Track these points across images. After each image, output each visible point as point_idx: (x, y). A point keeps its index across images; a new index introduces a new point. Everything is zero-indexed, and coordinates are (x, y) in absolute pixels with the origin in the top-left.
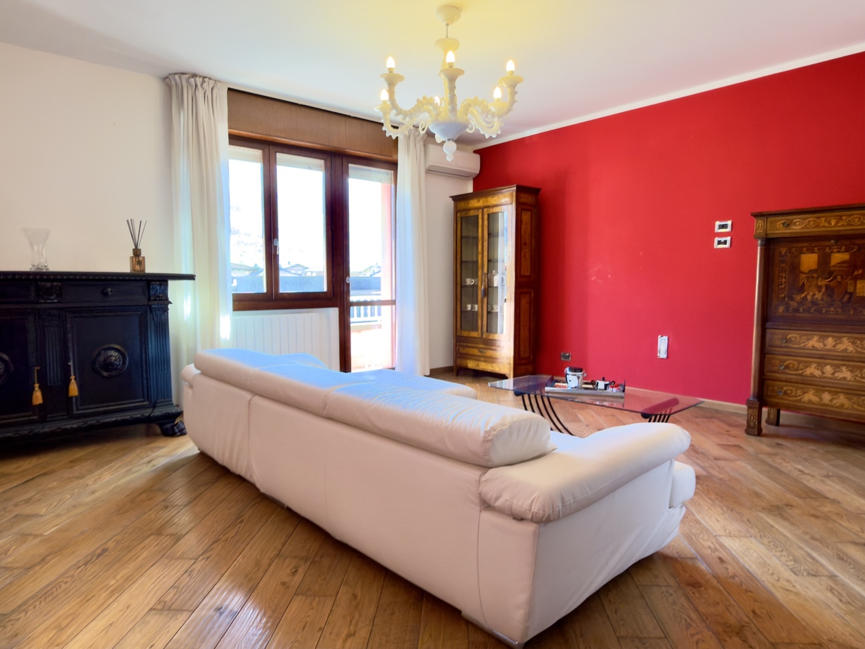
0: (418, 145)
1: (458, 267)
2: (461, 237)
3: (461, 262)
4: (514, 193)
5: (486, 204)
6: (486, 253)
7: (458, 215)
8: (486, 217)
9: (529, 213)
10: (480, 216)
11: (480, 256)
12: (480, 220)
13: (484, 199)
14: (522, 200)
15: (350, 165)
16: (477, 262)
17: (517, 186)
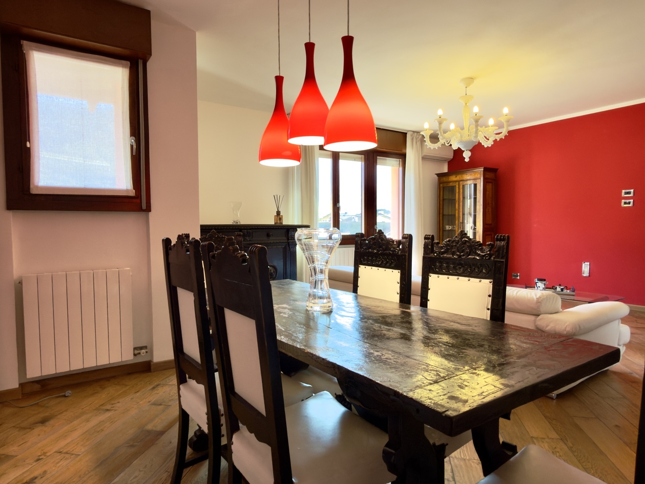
0: (418, 143)
1: (441, 218)
2: (443, 200)
3: (443, 215)
4: (482, 172)
5: (461, 179)
6: (461, 210)
7: (441, 185)
8: (461, 187)
9: (491, 184)
10: (457, 186)
11: (457, 212)
12: (457, 189)
13: (460, 176)
14: (487, 176)
15: (378, 157)
16: (455, 215)
17: (484, 168)
